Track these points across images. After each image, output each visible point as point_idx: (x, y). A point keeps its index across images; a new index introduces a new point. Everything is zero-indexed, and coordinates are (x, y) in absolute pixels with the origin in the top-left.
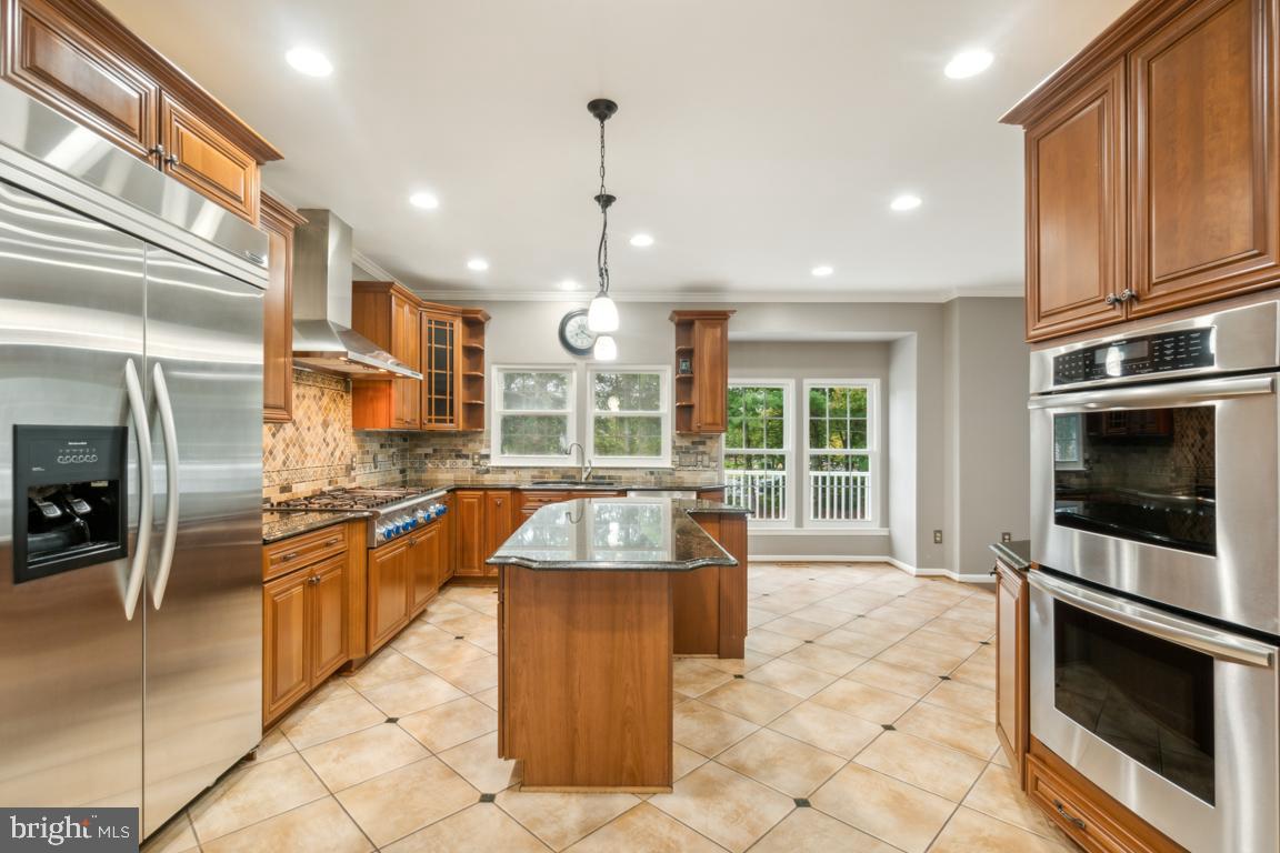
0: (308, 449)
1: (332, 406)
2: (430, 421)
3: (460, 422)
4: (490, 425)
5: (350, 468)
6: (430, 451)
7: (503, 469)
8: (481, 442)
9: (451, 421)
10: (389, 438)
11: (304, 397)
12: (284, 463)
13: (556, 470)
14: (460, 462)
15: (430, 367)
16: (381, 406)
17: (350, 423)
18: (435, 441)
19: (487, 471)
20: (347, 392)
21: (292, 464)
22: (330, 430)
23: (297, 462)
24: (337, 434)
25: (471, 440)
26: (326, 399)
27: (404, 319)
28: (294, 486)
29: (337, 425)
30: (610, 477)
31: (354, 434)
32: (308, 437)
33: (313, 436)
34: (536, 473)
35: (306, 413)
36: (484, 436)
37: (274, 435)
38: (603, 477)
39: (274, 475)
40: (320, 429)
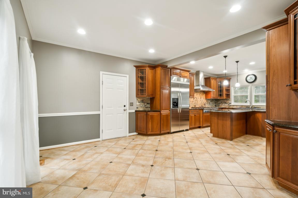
0: (198, 101)
2: (219, 97)
3: (225, 97)
4: (231, 97)
5: (205, 104)
6: (220, 102)
7: (234, 106)
8: (229, 101)
9: (223, 97)
10: (212, 100)
13: (245, 106)
14: (226, 104)
15: (219, 88)
16: (209, 95)
17: (205, 98)
18: (221, 101)
19: (231, 106)
20: (204, 93)
21: (196, 103)
22: (201, 99)
24: (203, 100)
25: (228, 100)
26: (201, 95)
27: (213, 82)
28: (196, 106)
29: (203, 98)
30: (258, 107)
31: (206, 99)
32: (198, 100)
33: (199, 100)
34: (240, 106)
36: (230, 100)
38: (256, 107)
39: (194, 104)
40: (200, 99)
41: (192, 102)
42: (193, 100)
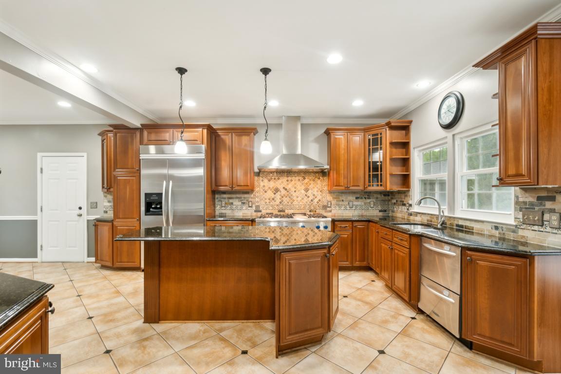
0: (295, 198)
1: (312, 182)
2: (370, 186)
3: (387, 185)
5: (326, 207)
6: (395, 201)
8: (409, 196)
9: (382, 185)
11: (291, 180)
12: (280, 203)
14: (403, 208)
15: (369, 159)
17: (326, 188)
19: (411, 214)
21: (285, 203)
22: (310, 192)
23: (288, 203)
24: (315, 193)
25: (406, 196)
26: (306, 180)
27: (344, 140)
28: (286, 211)
29: (316, 190)
30: (466, 227)
31: (330, 193)
32: (295, 194)
33: (299, 194)
35: (293, 186)
36: (410, 193)
37: (275, 194)
38: (461, 226)
39: (275, 206)
40: (303, 192)
41: (268, 201)
42: (273, 196)
